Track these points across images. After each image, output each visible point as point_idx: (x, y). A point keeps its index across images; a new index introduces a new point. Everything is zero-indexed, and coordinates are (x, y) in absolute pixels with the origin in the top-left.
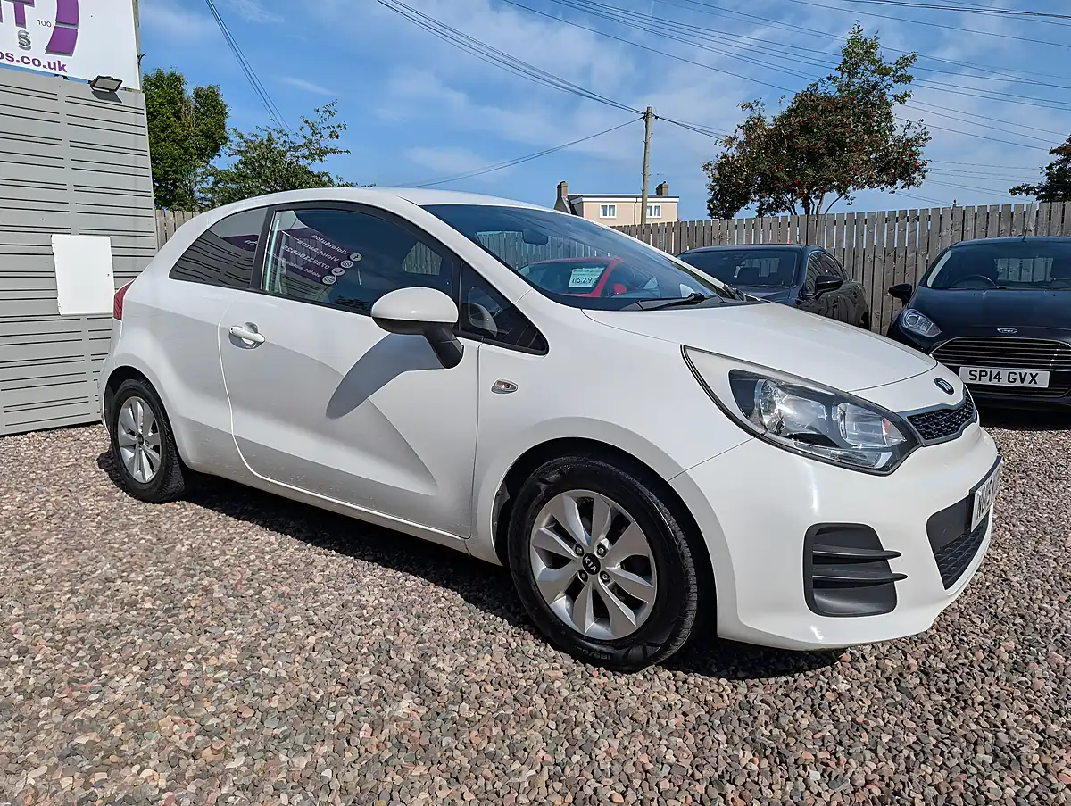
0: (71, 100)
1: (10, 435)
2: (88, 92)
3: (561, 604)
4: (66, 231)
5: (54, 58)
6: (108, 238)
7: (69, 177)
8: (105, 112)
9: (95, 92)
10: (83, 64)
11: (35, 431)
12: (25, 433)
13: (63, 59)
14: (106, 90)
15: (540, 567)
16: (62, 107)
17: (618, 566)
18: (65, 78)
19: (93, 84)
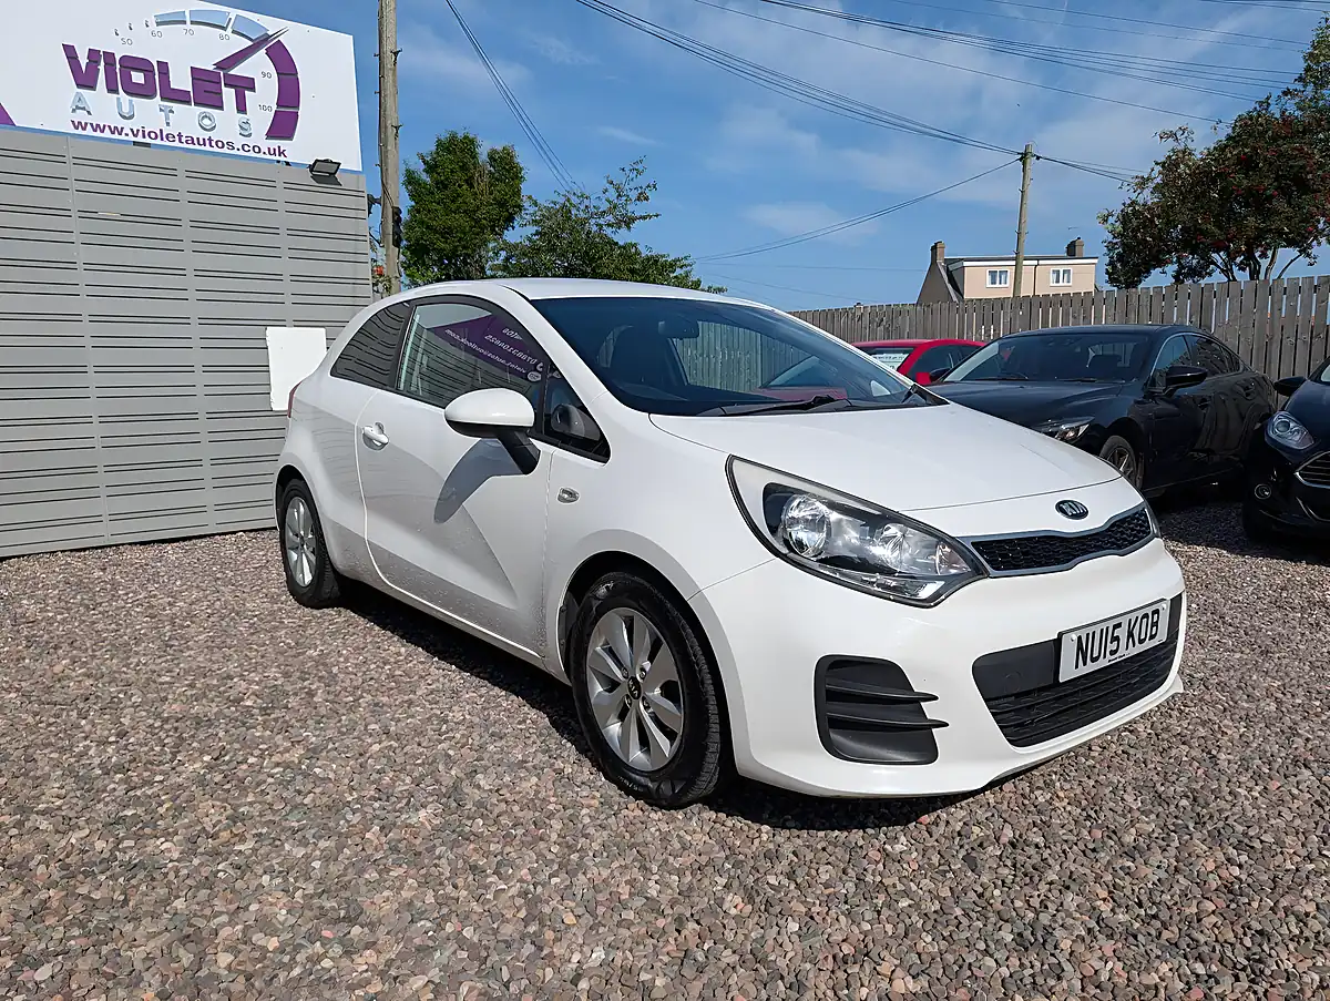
0: (289, 186)
1: (220, 534)
2: (307, 178)
3: (614, 729)
4: (280, 323)
5: (274, 144)
6: (323, 329)
7: (284, 266)
8: (324, 197)
9: (314, 177)
10: (302, 149)
11: (244, 531)
12: (234, 533)
13: (283, 144)
14: (325, 173)
15: (597, 688)
16: (281, 194)
17: (657, 691)
18: (288, 164)
19: (312, 168)
